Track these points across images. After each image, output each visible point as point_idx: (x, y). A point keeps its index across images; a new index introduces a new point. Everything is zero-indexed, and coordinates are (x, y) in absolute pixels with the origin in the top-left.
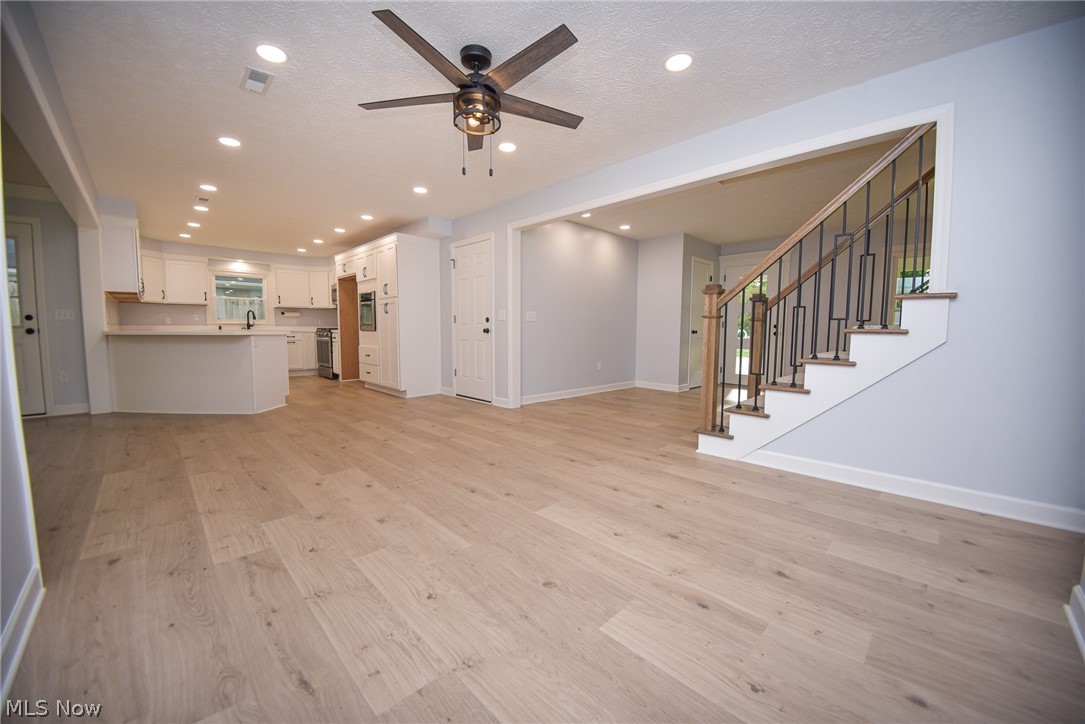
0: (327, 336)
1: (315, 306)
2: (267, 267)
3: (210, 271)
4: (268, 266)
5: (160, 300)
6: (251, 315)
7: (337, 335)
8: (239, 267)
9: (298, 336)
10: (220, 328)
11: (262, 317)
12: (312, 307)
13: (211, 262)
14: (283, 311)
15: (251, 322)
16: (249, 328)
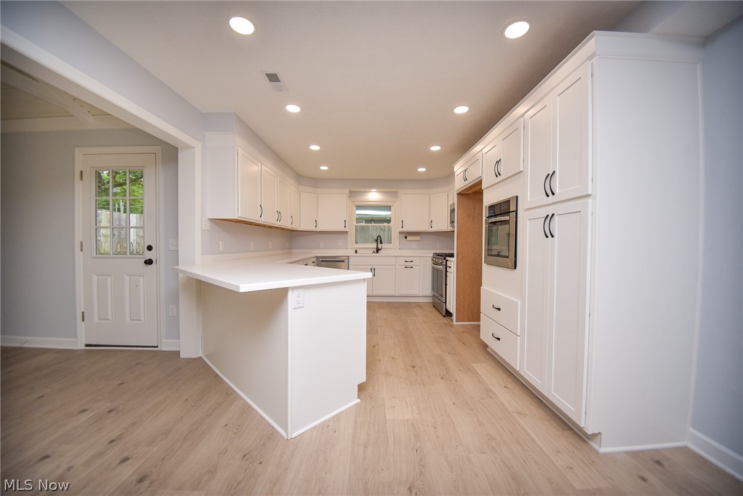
0: (441, 264)
1: (435, 229)
2: (395, 194)
3: (352, 202)
4: (397, 192)
5: (312, 228)
6: (379, 239)
7: (452, 262)
8: (374, 196)
9: (416, 261)
10: (356, 251)
11: (390, 242)
12: (431, 230)
14: (406, 235)
15: (380, 246)
16: (377, 252)
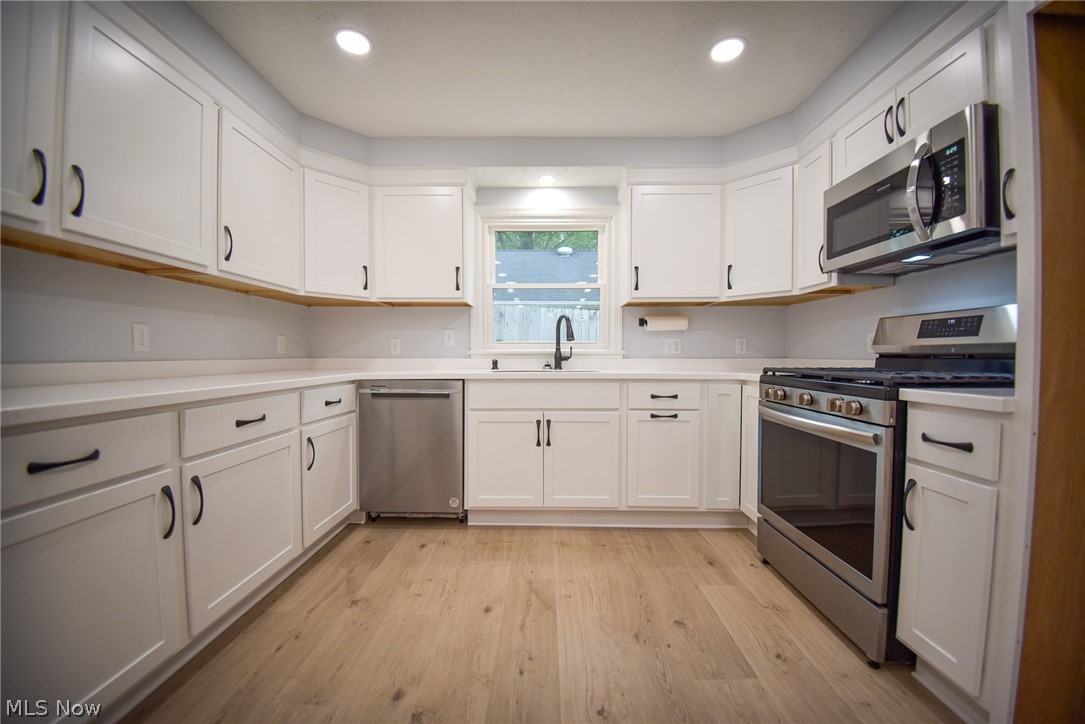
1: (744, 289)
5: (355, 292)
6: (565, 328)
9: (689, 395)
10: (495, 364)
13: (485, 193)
14: (643, 315)
15: (565, 350)
16: (558, 366)
